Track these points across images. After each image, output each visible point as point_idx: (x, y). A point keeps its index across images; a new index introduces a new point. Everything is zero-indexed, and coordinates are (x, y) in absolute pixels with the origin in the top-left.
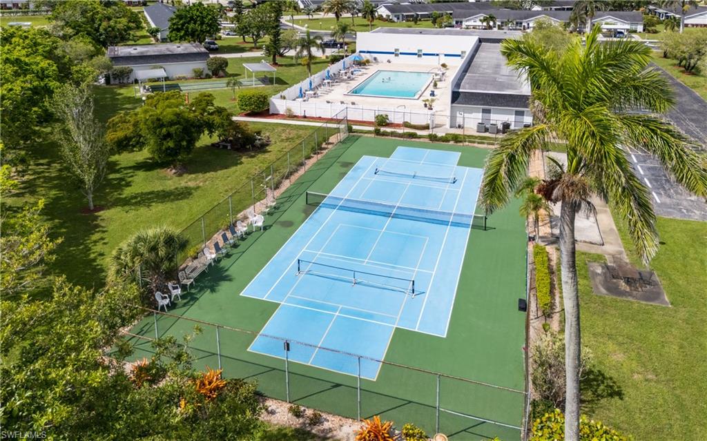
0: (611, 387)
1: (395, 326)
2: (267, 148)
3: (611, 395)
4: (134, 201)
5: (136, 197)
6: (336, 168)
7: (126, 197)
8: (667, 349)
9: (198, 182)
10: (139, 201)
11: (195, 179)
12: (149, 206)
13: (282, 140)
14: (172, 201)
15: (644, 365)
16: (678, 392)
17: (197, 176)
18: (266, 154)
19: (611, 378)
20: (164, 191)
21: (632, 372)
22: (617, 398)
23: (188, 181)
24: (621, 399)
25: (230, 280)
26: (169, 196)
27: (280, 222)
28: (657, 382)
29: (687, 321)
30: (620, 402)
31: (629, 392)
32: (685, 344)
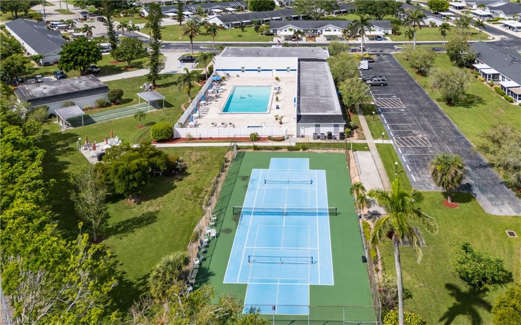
0: (407, 294)
1: (309, 284)
2: (187, 171)
3: (408, 298)
4: (120, 229)
5: (120, 226)
6: (240, 183)
7: (113, 227)
8: (427, 270)
9: (155, 207)
10: (124, 229)
11: (151, 205)
12: (133, 232)
13: (194, 163)
14: (146, 225)
15: (419, 280)
16: (432, 290)
17: (151, 203)
18: (189, 176)
19: (407, 289)
20: (136, 218)
21: (414, 284)
22: (410, 298)
23: (148, 207)
24: (412, 298)
25: (213, 275)
26: (142, 221)
27: (223, 230)
28: (425, 286)
29: (433, 253)
30: (411, 299)
31: (414, 294)
32: (433, 265)
